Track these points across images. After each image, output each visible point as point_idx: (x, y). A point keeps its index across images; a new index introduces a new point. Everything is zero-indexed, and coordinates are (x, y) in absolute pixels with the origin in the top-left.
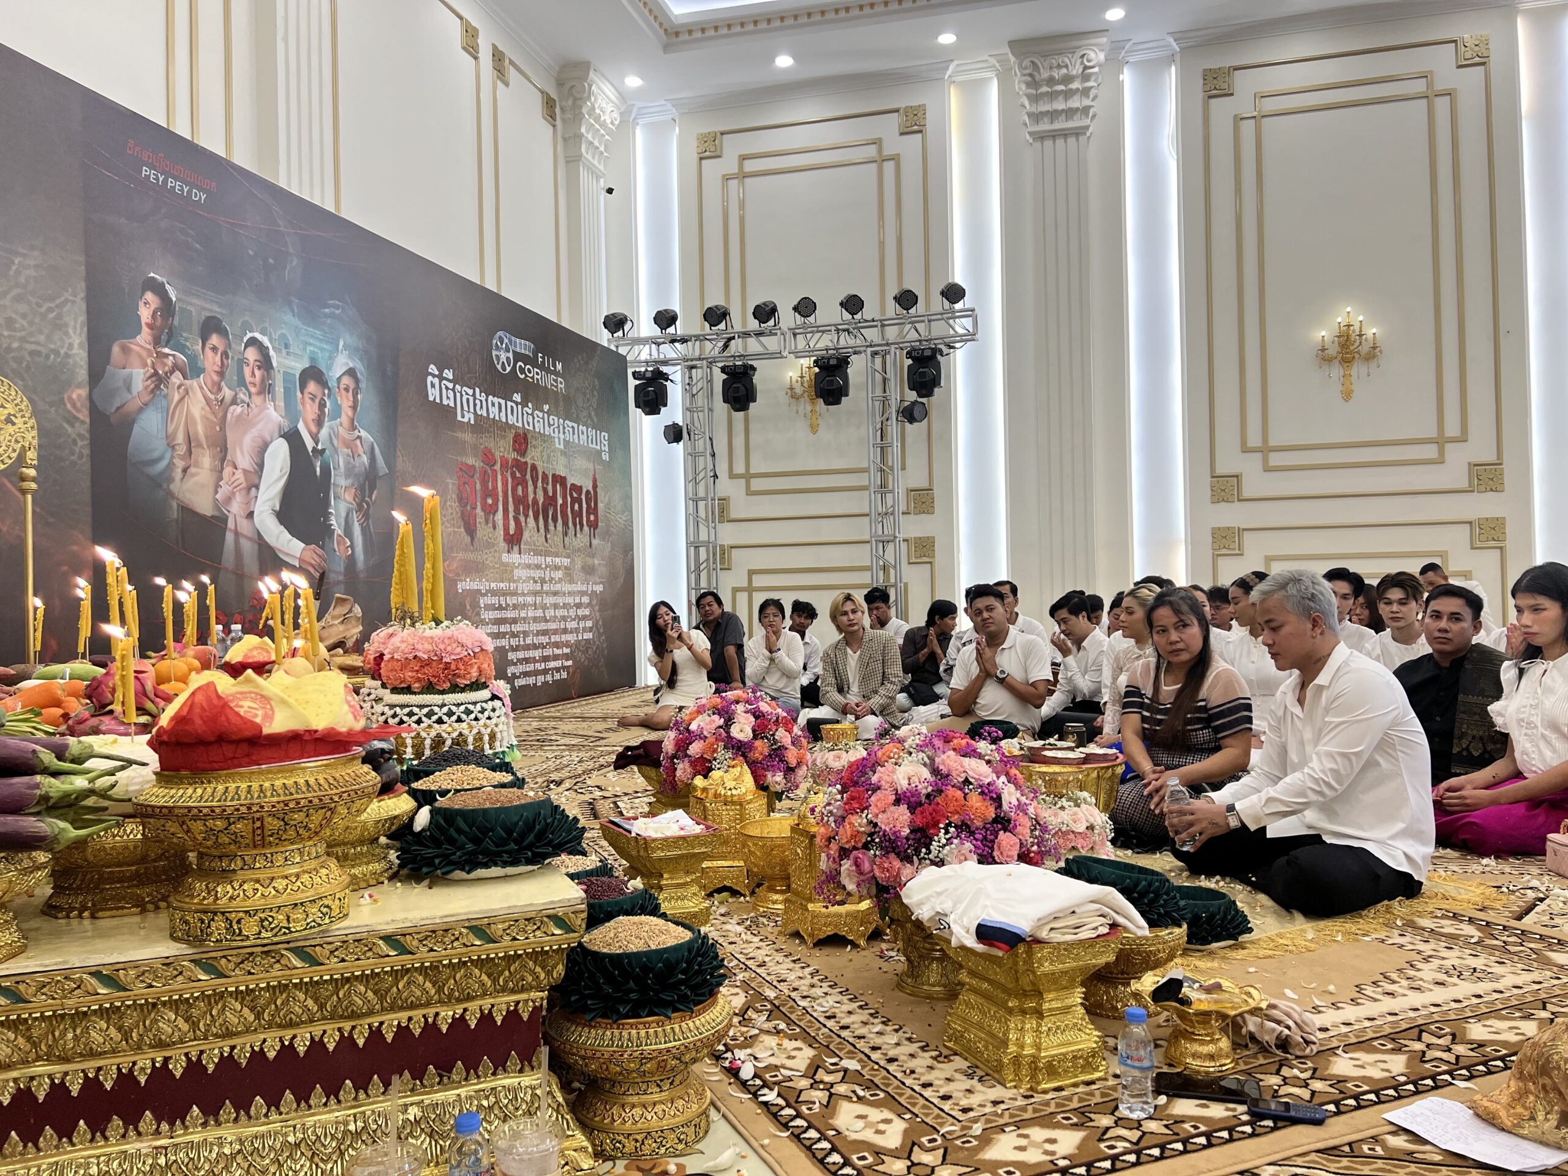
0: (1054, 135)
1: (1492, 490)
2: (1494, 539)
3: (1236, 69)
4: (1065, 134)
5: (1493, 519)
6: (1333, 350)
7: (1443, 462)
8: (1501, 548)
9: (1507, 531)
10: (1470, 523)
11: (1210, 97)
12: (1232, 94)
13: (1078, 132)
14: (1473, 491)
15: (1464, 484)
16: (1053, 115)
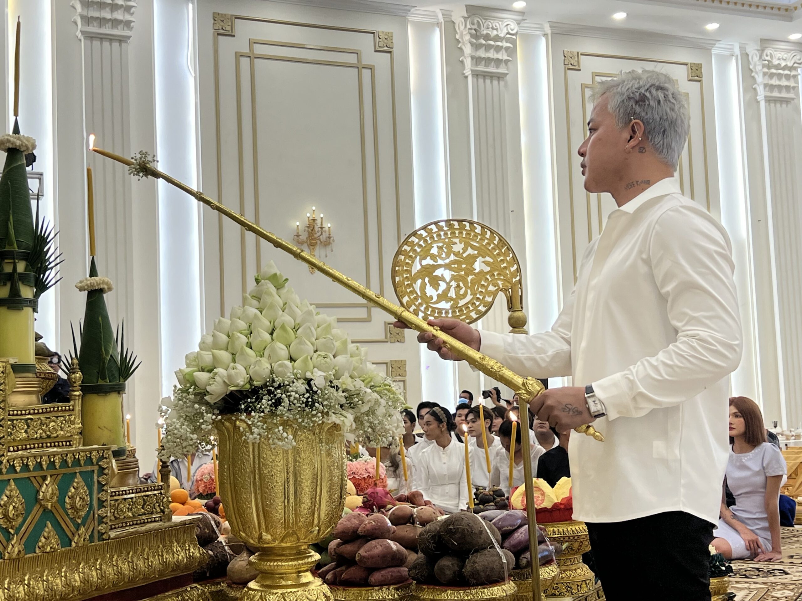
0: (102, 38)
1: (398, 341)
2: (400, 375)
3: (237, 18)
4: (111, 39)
5: (399, 361)
6: (304, 237)
7: (370, 321)
8: (404, 381)
9: (407, 370)
10: (386, 363)
11: (218, 34)
12: (234, 36)
13: (122, 40)
14: (387, 342)
15: (382, 337)
16: (102, 21)
